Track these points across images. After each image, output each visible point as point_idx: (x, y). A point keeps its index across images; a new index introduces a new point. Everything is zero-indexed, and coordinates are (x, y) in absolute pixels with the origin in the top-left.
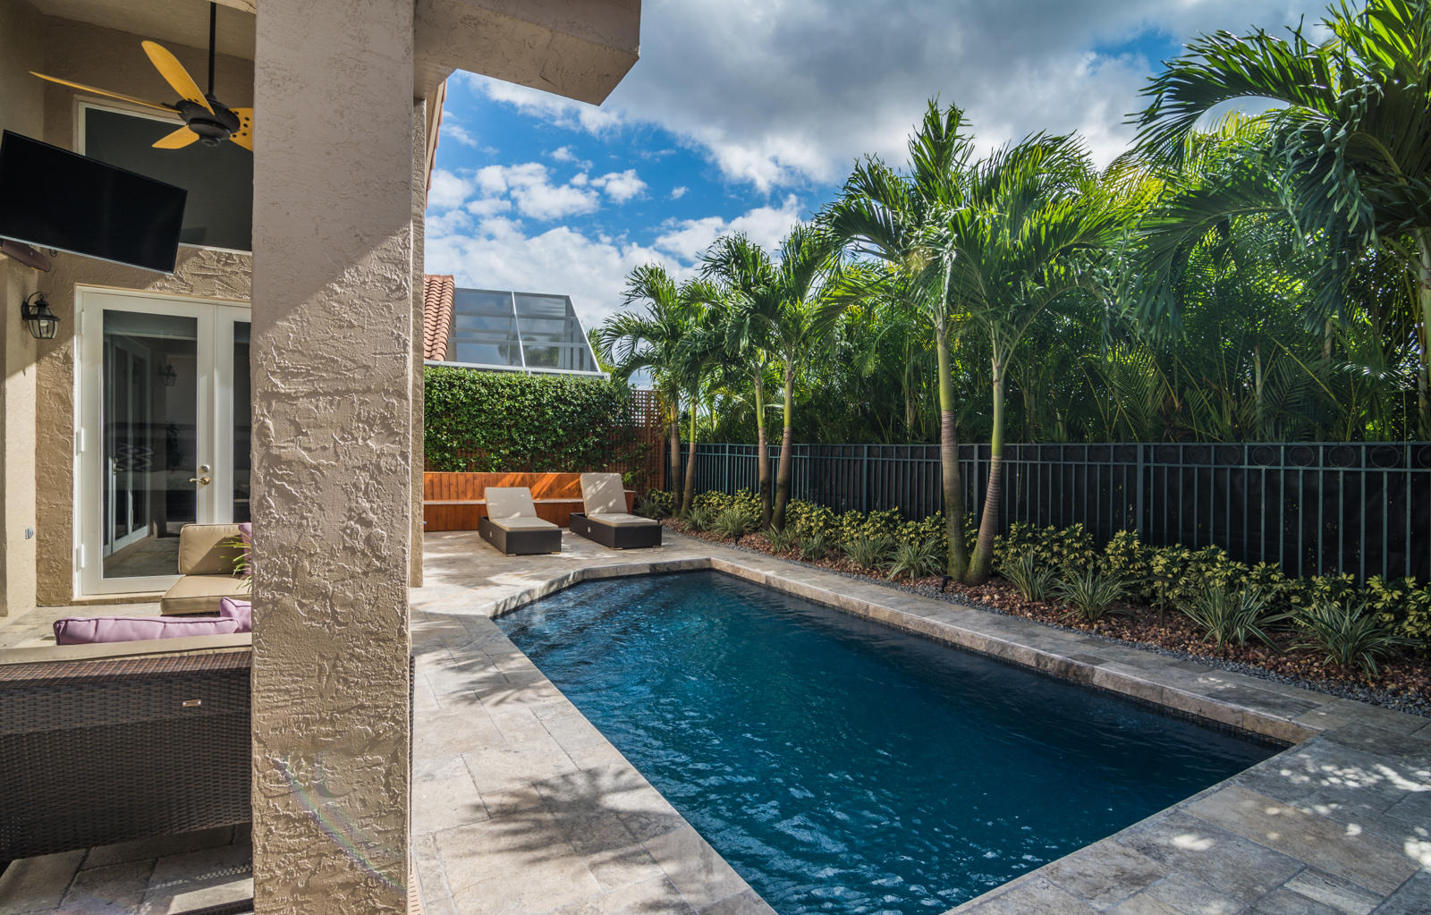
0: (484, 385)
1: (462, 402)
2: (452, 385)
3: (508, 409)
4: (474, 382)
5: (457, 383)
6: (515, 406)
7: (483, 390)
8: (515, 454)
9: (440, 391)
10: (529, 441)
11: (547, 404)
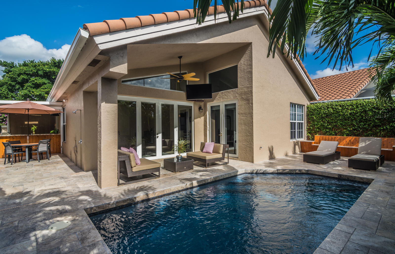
0: (340, 106)
1: (332, 113)
2: (328, 108)
3: (350, 114)
4: (336, 106)
5: (330, 107)
6: (353, 113)
7: (340, 108)
8: (354, 130)
9: (324, 110)
10: (361, 125)
11: (369, 110)
